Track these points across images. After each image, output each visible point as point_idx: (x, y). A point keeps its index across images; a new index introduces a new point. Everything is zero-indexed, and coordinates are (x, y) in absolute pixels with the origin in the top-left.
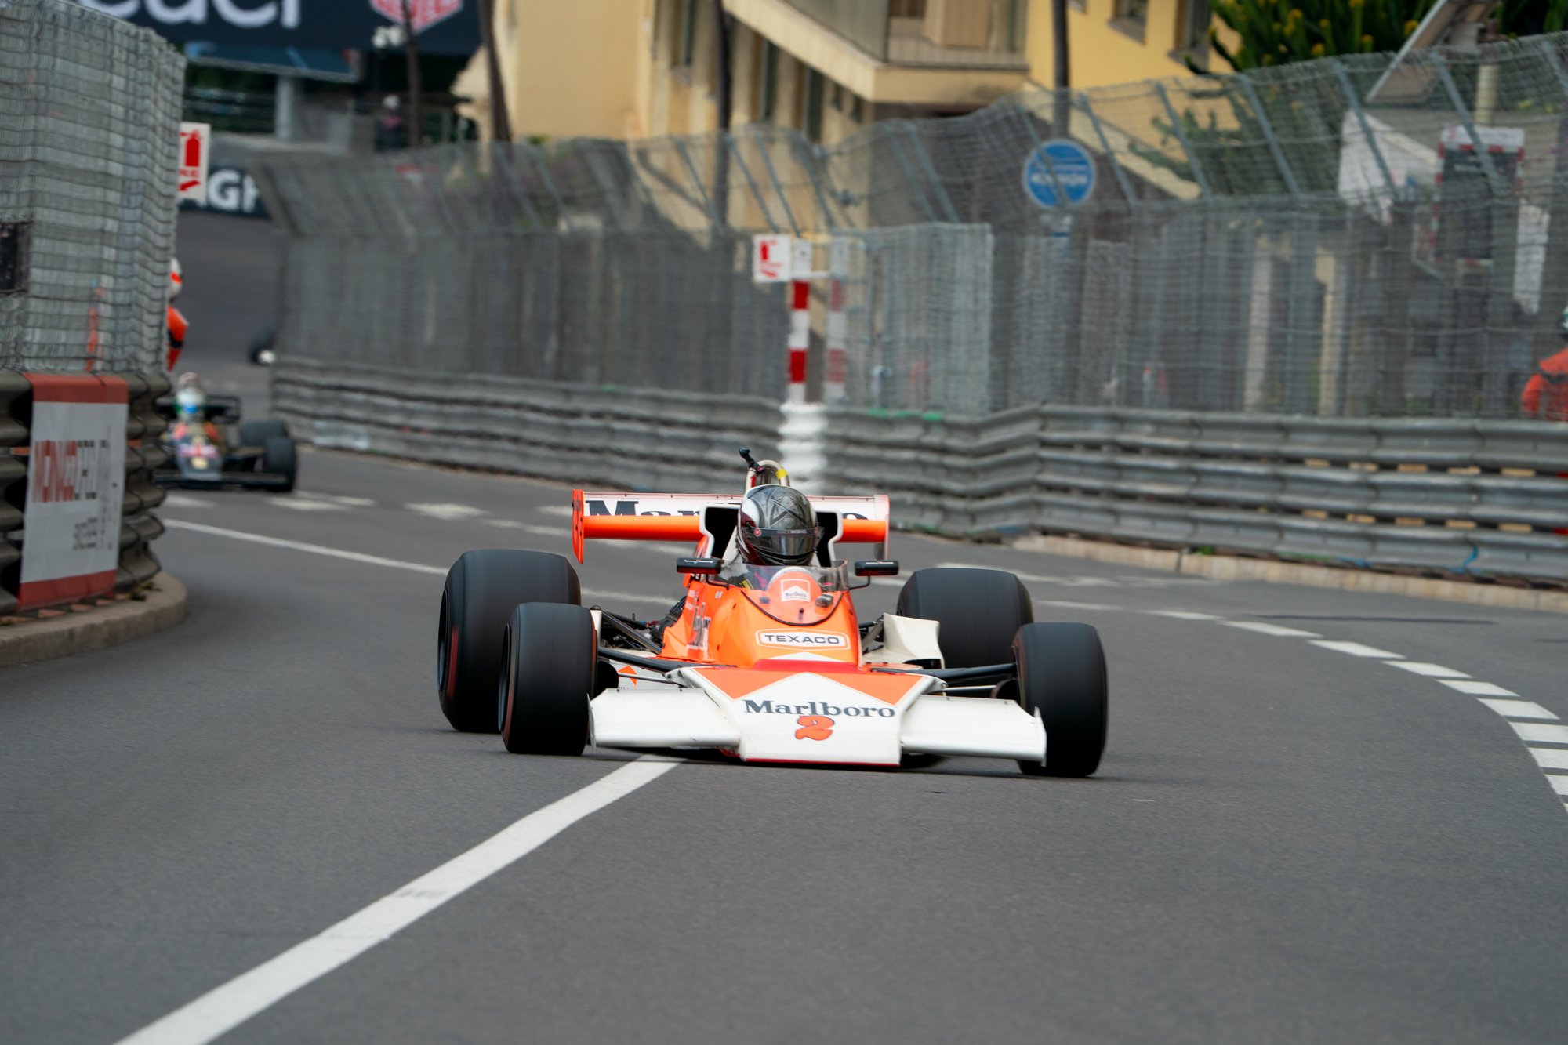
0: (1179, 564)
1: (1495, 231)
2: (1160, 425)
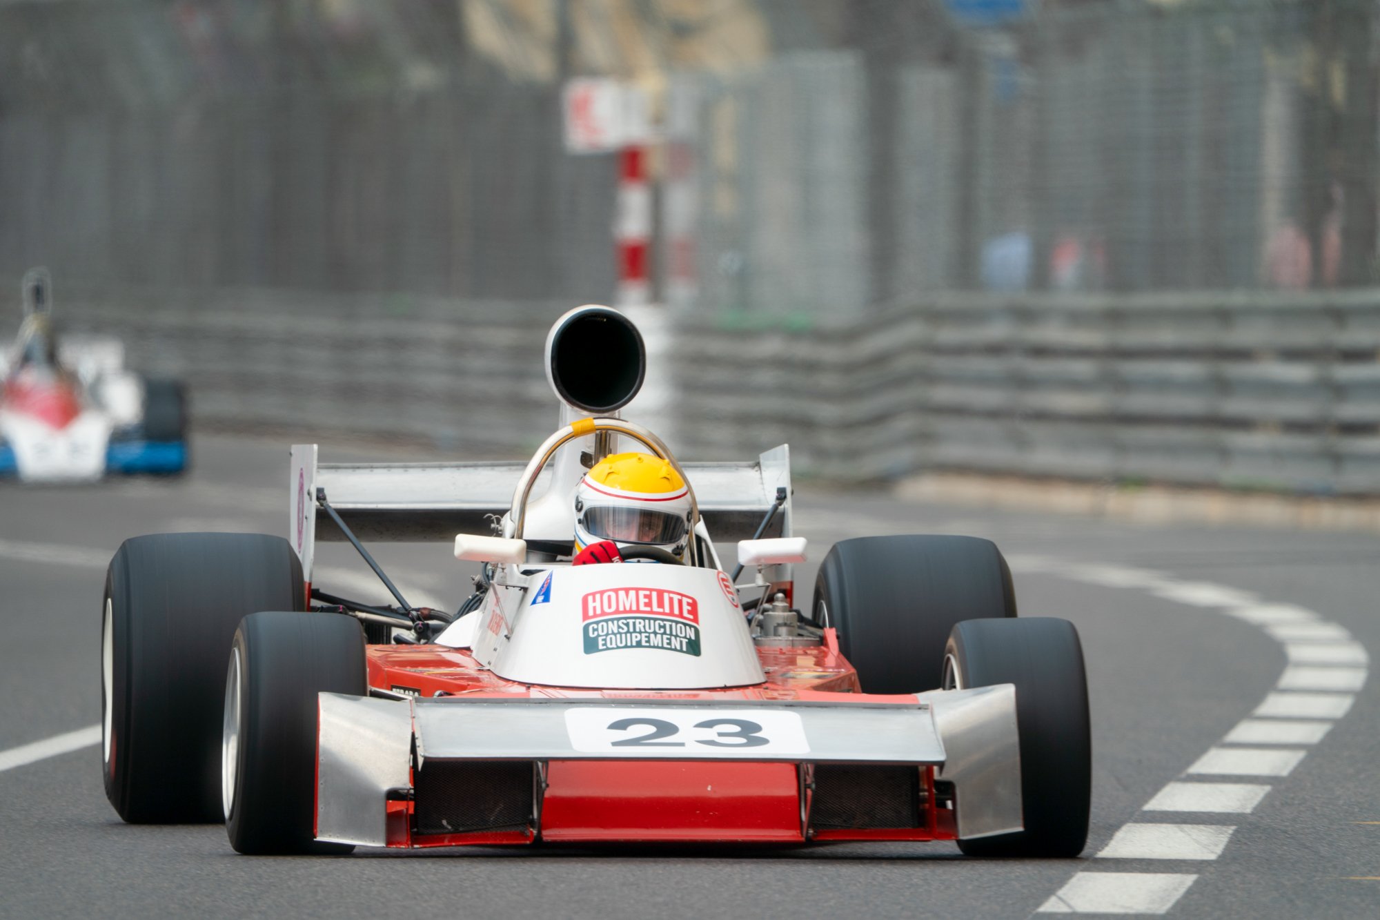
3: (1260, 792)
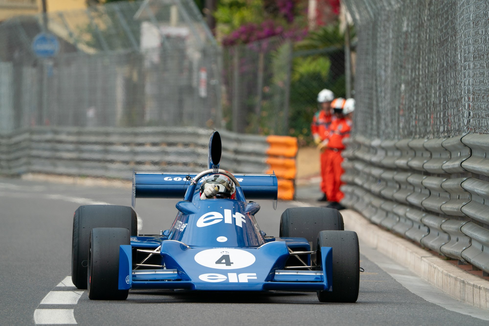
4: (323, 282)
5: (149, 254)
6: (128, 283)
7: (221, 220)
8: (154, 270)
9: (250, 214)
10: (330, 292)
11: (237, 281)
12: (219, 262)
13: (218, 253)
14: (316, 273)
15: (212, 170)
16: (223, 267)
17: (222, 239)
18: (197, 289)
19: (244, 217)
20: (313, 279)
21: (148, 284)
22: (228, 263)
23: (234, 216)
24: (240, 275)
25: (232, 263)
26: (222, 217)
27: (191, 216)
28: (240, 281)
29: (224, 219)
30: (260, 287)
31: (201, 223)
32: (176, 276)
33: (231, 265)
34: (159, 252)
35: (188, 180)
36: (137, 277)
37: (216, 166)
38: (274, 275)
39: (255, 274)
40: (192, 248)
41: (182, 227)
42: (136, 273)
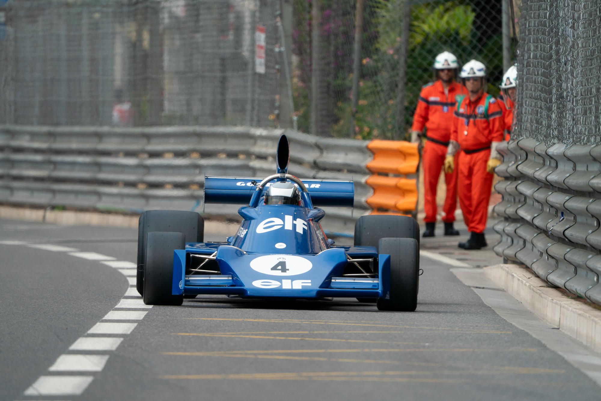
0: (44, 217)
1: (201, 17)
2: (34, 136)
3: (119, 341)
4: (378, 289)
5: (205, 259)
6: (181, 288)
7: (282, 226)
8: (209, 276)
9: (312, 220)
10: (387, 300)
11: (290, 288)
12: (274, 268)
13: (275, 259)
14: (373, 281)
15: (278, 175)
16: (278, 273)
17: (281, 246)
18: (250, 295)
19: (306, 223)
20: (370, 287)
21: (200, 289)
22: (284, 270)
23: (295, 222)
24: (294, 282)
25: (288, 270)
26: (283, 223)
27: (253, 221)
28: (294, 288)
29: (284, 225)
30: (314, 294)
31: (261, 229)
32: (231, 281)
33: (287, 271)
34: (215, 258)
35: (254, 185)
36: (191, 282)
37: (283, 171)
38: (330, 282)
39: (310, 281)
40: (248, 254)
41: (243, 233)
42: (190, 279)
